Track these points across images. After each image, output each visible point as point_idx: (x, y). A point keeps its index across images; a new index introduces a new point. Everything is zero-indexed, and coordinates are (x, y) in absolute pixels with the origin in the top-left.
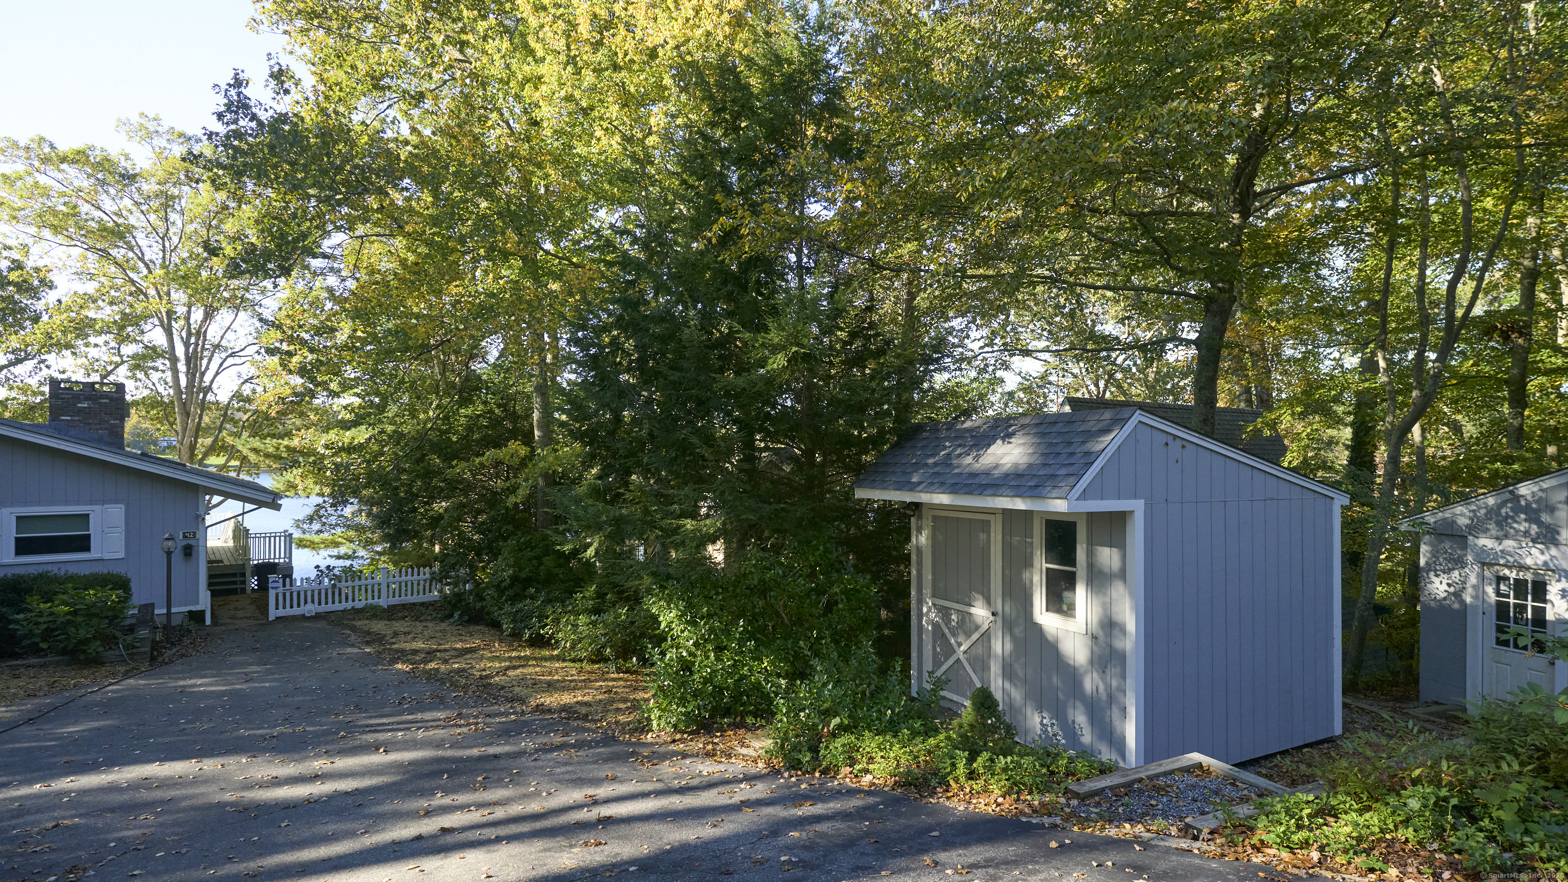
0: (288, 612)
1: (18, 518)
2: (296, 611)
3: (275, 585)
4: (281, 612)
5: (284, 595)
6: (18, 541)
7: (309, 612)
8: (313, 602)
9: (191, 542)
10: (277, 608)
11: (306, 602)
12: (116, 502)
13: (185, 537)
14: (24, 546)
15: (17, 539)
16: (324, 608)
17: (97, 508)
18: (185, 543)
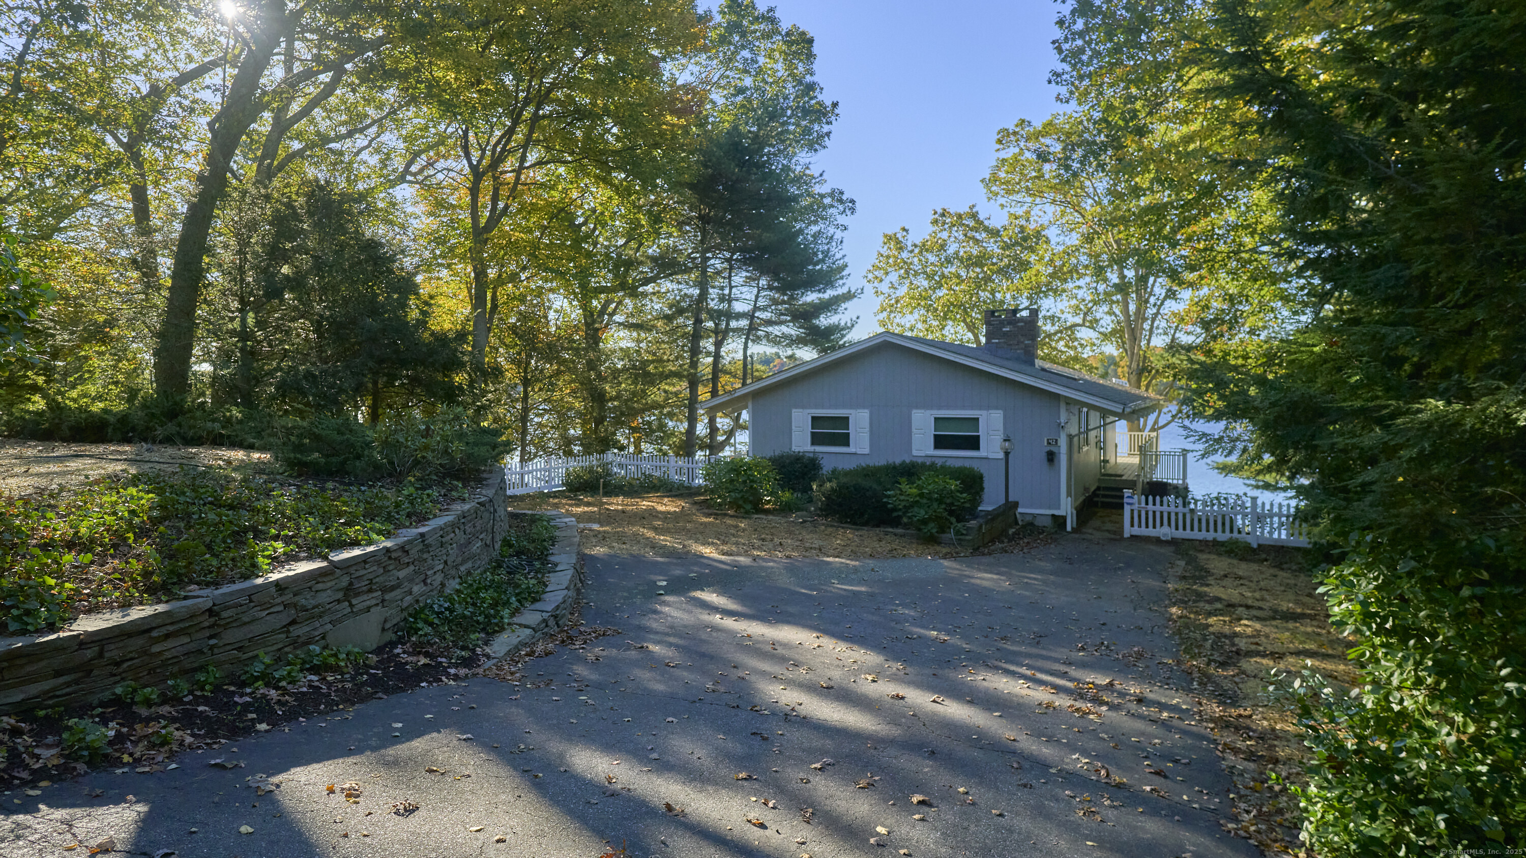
0: (1143, 531)
1: (936, 419)
2: (1150, 532)
3: (1130, 501)
4: (1136, 531)
5: (1140, 512)
6: (936, 437)
7: (1165, 535)
8: (1169, 524)
9: (1053, 449)
10: (1132, 525)
11: (1162, 524)
12: (997, 408)
13: (1049, 443)
14: (941, 442)
15: (935, 436)
16: (1180, 534)
17: (984, 413)
18: (1048, 449)
